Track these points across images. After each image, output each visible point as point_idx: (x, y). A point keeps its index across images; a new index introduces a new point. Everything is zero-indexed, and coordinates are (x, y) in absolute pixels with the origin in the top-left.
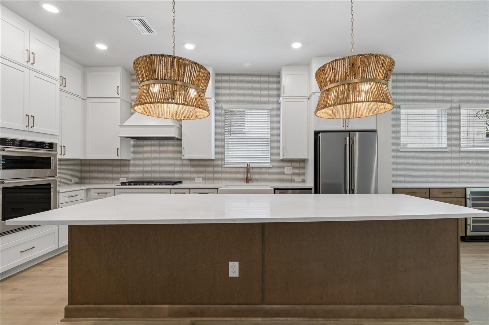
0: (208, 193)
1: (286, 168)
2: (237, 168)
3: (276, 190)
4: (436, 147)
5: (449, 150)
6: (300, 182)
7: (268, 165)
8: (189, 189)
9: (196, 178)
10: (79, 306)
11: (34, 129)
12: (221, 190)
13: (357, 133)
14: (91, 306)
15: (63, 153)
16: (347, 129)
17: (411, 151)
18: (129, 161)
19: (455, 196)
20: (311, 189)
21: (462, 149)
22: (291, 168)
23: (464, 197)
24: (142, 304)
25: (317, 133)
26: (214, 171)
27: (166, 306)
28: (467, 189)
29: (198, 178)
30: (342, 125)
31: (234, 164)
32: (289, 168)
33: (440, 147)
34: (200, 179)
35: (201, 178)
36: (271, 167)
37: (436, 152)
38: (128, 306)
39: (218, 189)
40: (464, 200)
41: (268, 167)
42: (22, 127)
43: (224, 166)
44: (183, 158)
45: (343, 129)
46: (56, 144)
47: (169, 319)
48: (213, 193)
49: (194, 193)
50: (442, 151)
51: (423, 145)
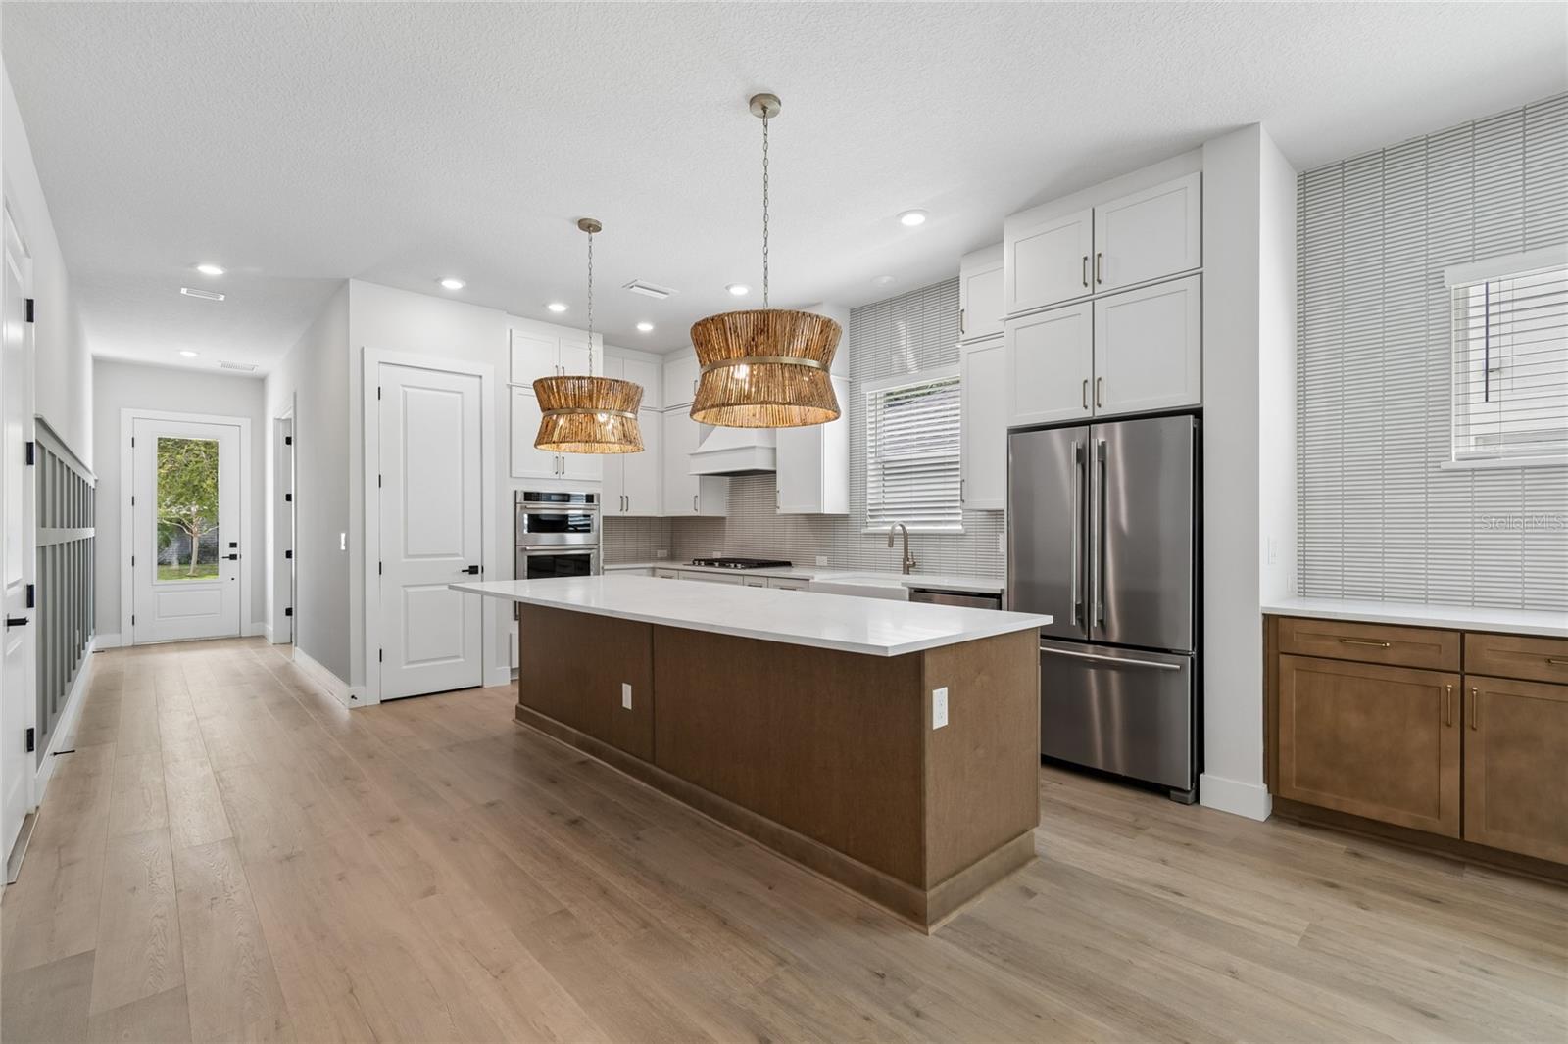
11: (565, 476)
13: (1118, 426)
15: (625, 508)
17: (1520, 464)
18: (724, 518)
42: (550, 474)
43: (864, 530)
44: (779, 512)
46: (598, 495)
49: (775, 586)
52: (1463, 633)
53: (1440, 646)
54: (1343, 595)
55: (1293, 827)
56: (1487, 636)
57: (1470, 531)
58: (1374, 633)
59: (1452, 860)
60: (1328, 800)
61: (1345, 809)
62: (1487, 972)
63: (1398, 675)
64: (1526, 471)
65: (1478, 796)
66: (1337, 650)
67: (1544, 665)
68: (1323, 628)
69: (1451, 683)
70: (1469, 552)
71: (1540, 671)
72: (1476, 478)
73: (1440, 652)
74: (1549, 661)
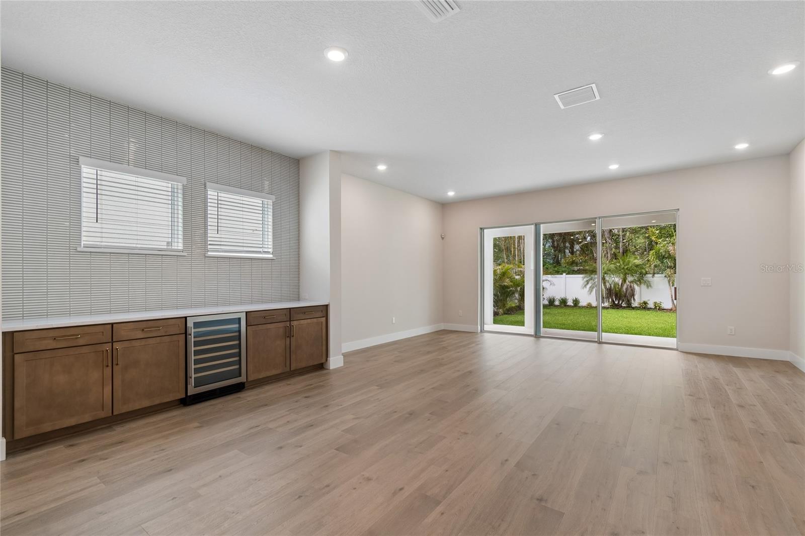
4: (165, 247)
5: (185, 254)
17: (109, 251)
19: (166, 332)
21: (209, 253)
23: (184, 332)
28: (188, 318)
33: (176, 248)
37: (160, 255)
40: (184, 337)
50: (175, 256)
51: (135, 242)
52: (112, 324)
53: (103, 332)
54: (70, 314)
55: (25, 453)
56: (122, 324)
57: (89, 280)
58: (72, 332)
59: (105, 427)
60: (47, 427)
61: (57, 428)
62: (163, 450)
63: (85, 350)
64: (112, 254)
65: (118, 394)
66: (53, 344)
67: (141, 332)
68: (44, 333)
69: (108, 347)
70: (89, 290)
71: (140, 335)
72: (92, 256)
73: (103, 335)
74: (143, 330)
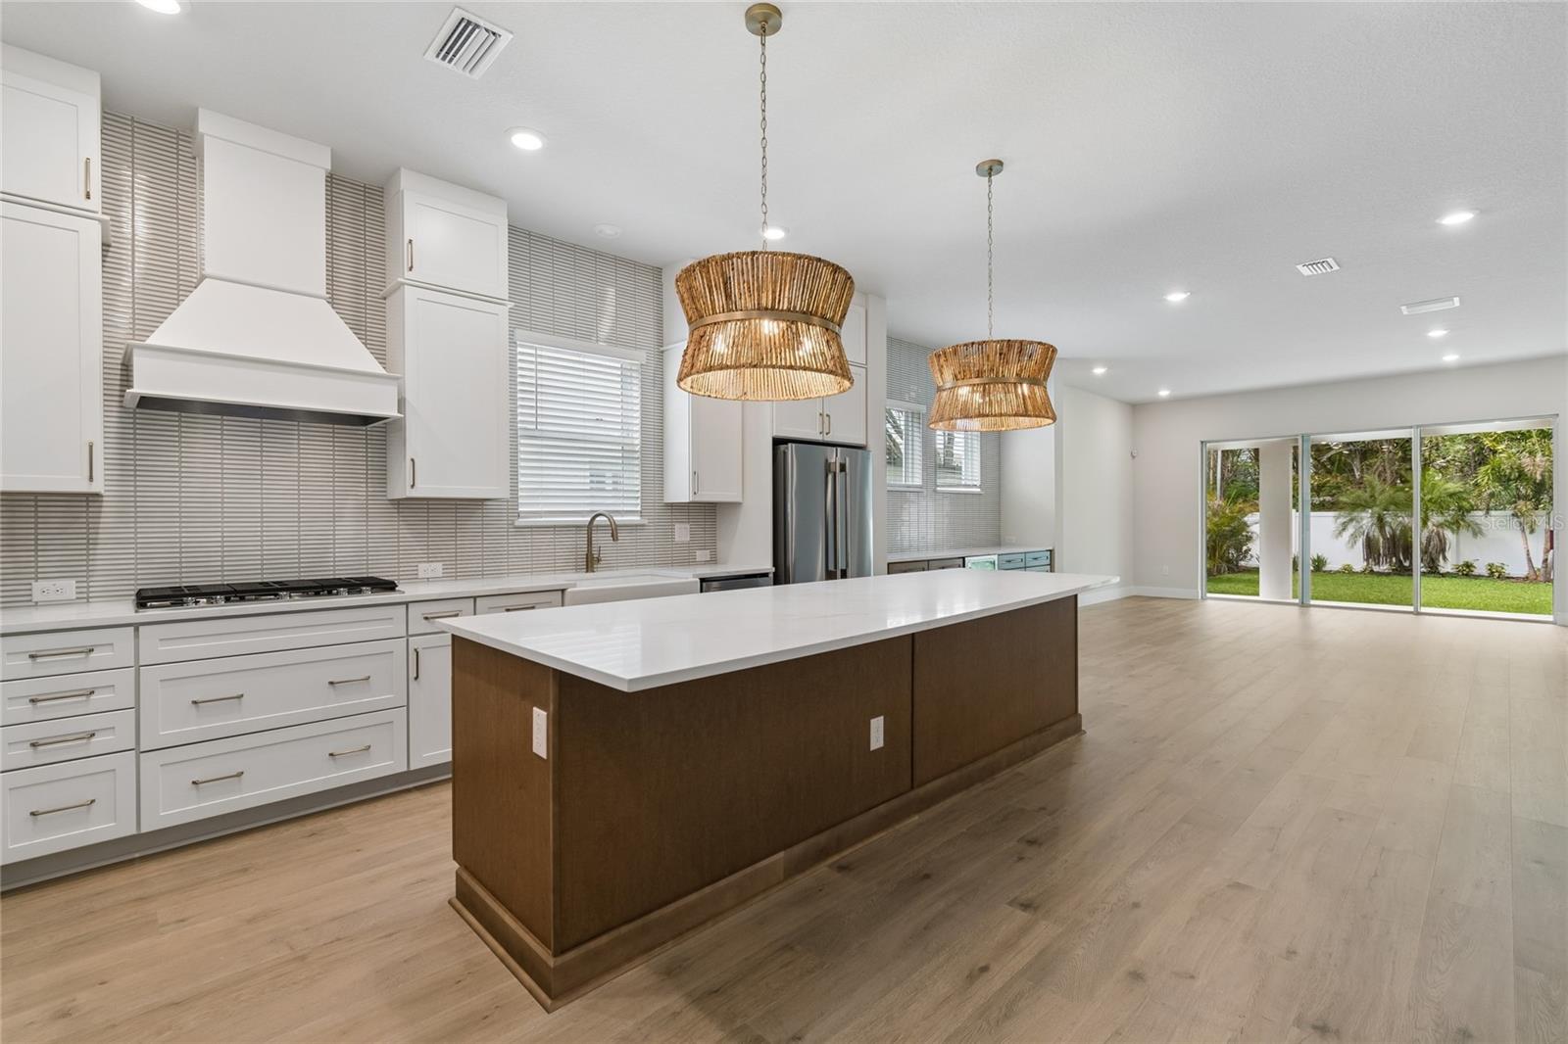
0: (533, 608)
1: (677, 526)
2: (555, 527)
3: (706, 584)
5: (923, 490)
6: (706, 563)
7: (636, 519)
8: (475, 598)
9: (420, 565)
10: (592, 945)
12: (574, 592)
14: (624, 929)
16: (828, 439)
20: (766, 575)
21: (938, 489)
22: (688, 526)
24: (731, 873)
25: (778, 442)
26: (483, 540)
27: (781, 854)
28: (966, 558)
29: (427, 565)
30: (819, 430)
31: (546, 517)
32: (683, 526)
34: (437, 568)
35: (441, 564)
36: (643, 525)
38: (707, 890)
39: (563, 591)
41: (636, 526)
45: (819, 438)
47: (790, 881)
48: (549, 604)
